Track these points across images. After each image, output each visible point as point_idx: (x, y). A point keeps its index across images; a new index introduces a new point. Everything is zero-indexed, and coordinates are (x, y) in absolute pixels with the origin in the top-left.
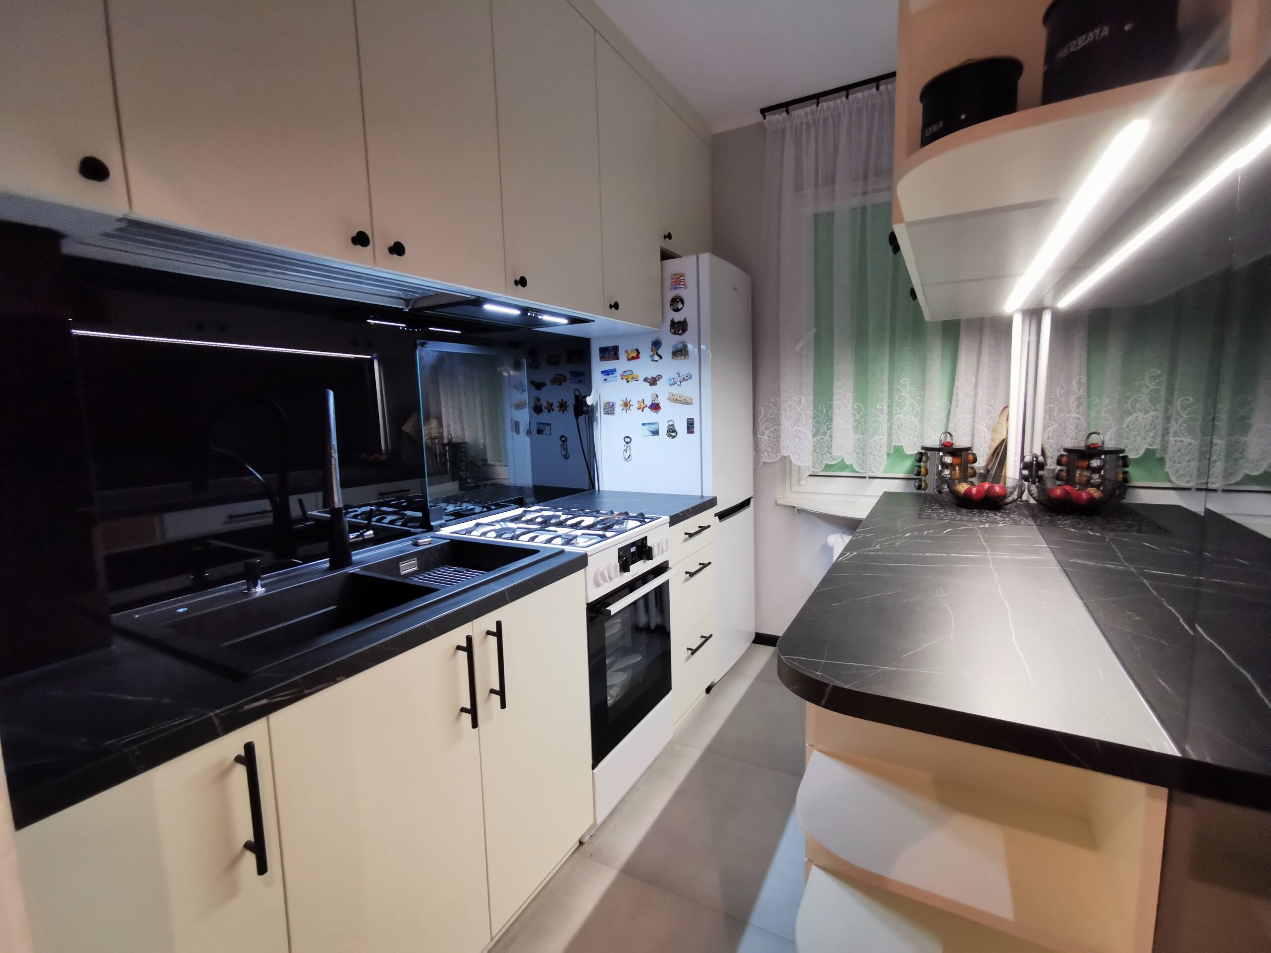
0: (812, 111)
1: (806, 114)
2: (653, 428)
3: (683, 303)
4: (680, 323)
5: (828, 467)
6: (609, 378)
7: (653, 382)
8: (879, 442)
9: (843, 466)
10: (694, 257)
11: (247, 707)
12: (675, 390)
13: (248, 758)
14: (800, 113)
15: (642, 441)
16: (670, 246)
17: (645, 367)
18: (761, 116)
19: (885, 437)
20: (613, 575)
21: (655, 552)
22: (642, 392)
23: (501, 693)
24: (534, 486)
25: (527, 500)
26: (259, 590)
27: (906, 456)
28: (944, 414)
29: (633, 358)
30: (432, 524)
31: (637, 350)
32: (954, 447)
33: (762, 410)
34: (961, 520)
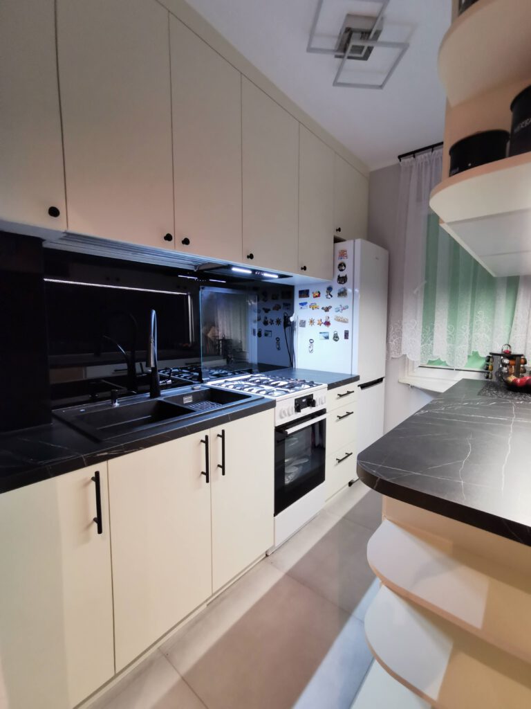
0: (429, 156)
1: (425, 157)
2: (326, 335)
3: (345, 266)
4: (343, 277)
5: (430, 362)
6: (303, 307)
7: (327, 309)
8: (463, 349)
9: (440, 362)
10: (352, 241)
11: (98, 455)
12: (339, 314)
13: (97, 478)
14: (420, 157)
15: (319, 343)
16: (339, 235)
17: (323, 301)
18: (398, 160)
19: (467, 346)
20: (291, 413)
21: (317, 403)
22: (320, 315)
23: (223, 467)
24: (259, 364)
25: (253, 371)
26: (117, 404)
27: (480, 358)
28: (507, 333)
29: (317, 296)
30: (203, 379)
31: (319, 292)
32: (512, 354)
33: (392, 328)
34: (505, 398)
